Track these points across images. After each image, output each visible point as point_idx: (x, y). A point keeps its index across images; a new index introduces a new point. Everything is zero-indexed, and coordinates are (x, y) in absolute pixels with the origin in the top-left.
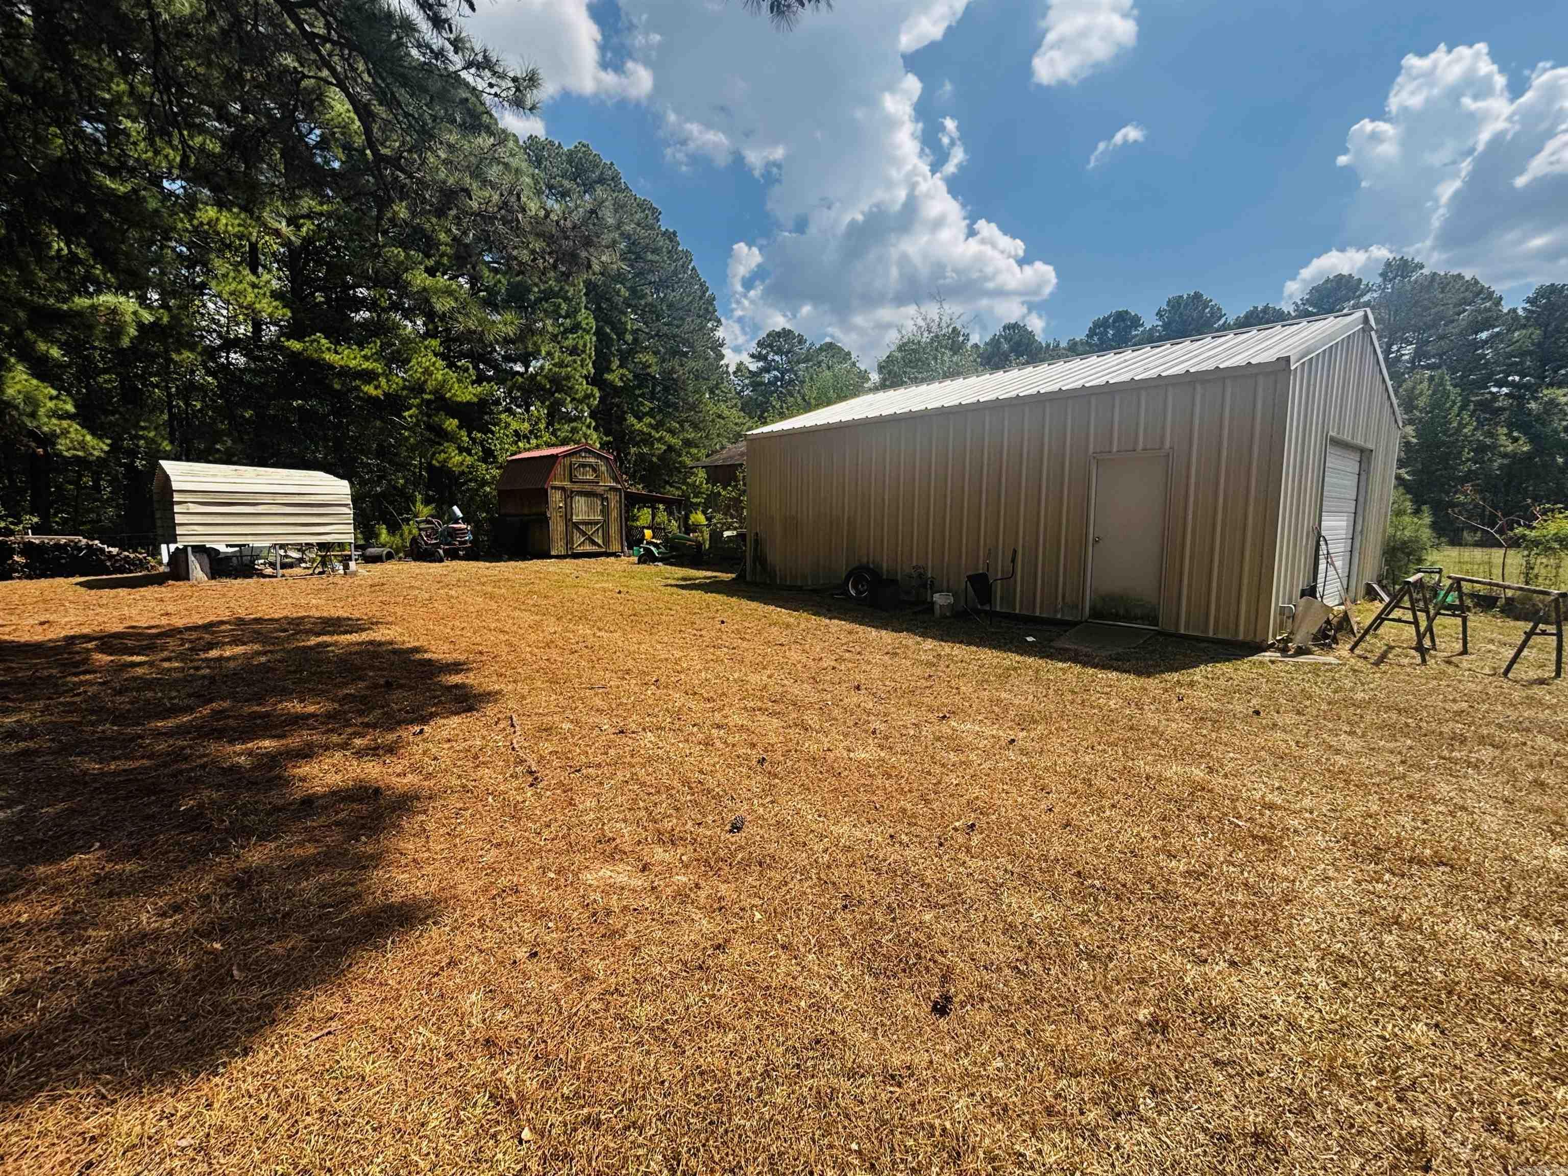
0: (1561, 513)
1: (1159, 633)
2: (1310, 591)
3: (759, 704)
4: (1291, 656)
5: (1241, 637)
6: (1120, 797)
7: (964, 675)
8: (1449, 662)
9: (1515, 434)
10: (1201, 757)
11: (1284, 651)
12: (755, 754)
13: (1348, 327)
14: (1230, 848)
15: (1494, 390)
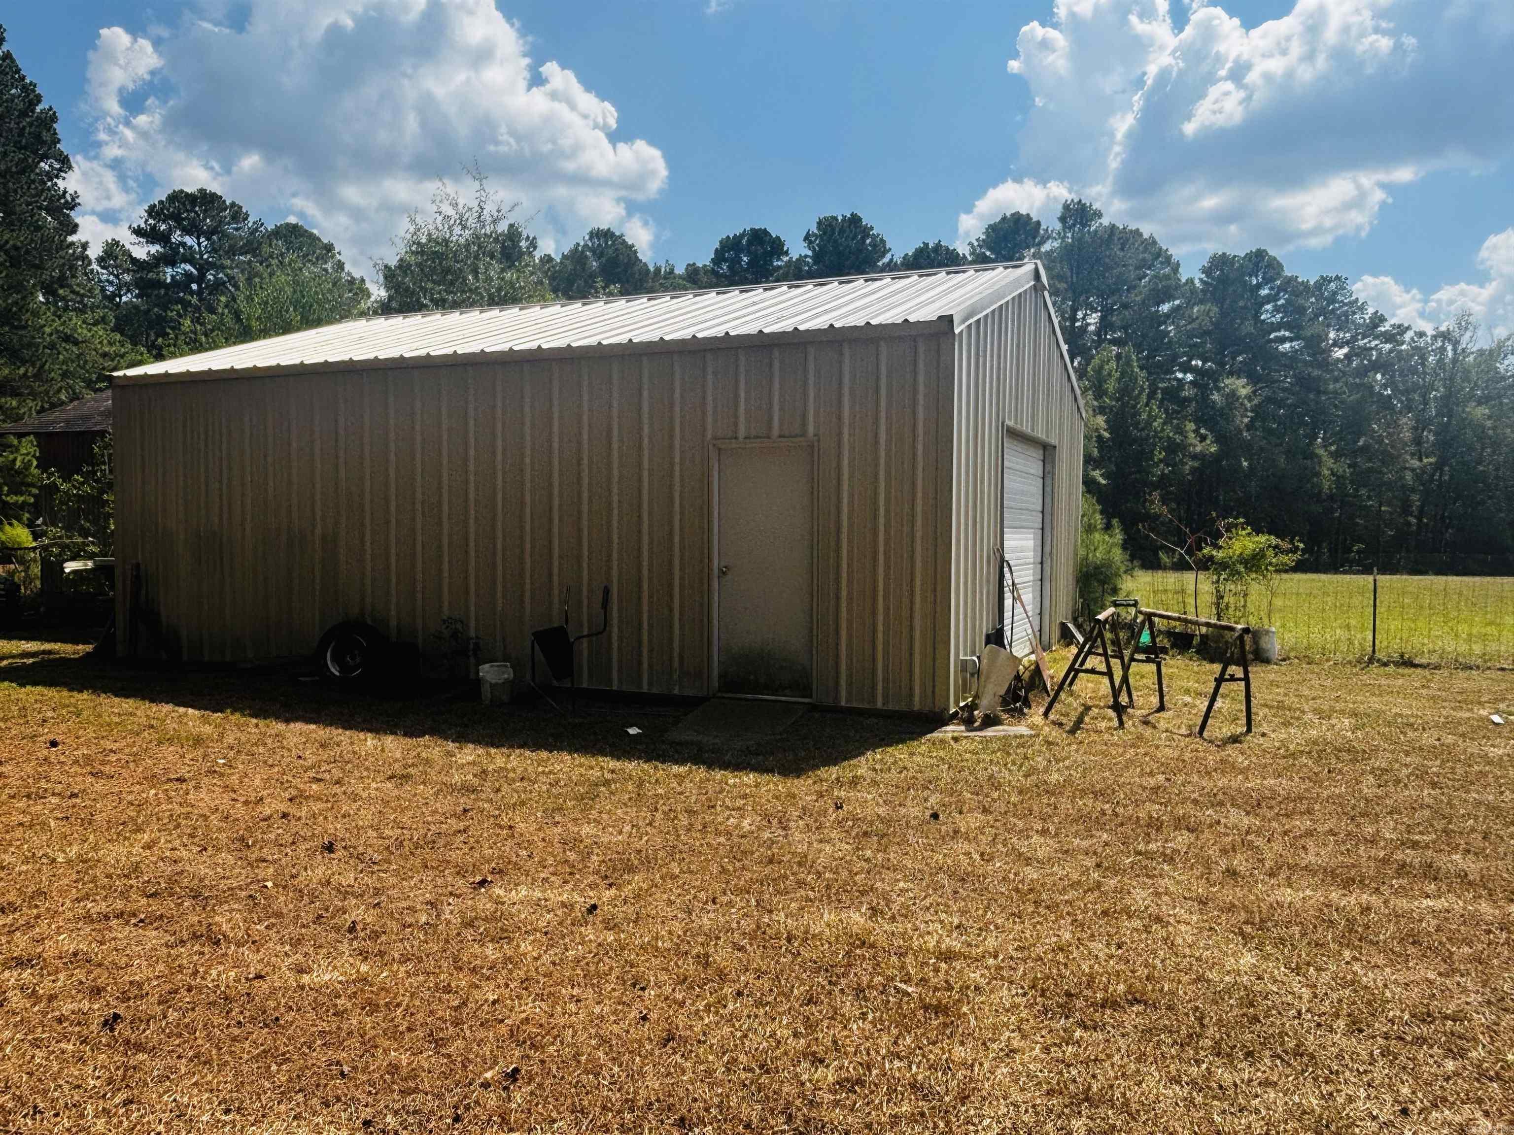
0: (1243, 529)
1: (813, 707)
2: (996, 638)
3: (119, 905)
4: (976, 730)
5: (917, 707)
6: (749, 977)
7: (523, 803)
8: (1146, 723)
9: (1203, 431)
10: (863, 893)
11: (969, 722)
12: (98, 1009)
13: (1017, 282)
14: (895, 1032)
15: (1180, 375)
